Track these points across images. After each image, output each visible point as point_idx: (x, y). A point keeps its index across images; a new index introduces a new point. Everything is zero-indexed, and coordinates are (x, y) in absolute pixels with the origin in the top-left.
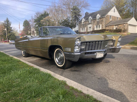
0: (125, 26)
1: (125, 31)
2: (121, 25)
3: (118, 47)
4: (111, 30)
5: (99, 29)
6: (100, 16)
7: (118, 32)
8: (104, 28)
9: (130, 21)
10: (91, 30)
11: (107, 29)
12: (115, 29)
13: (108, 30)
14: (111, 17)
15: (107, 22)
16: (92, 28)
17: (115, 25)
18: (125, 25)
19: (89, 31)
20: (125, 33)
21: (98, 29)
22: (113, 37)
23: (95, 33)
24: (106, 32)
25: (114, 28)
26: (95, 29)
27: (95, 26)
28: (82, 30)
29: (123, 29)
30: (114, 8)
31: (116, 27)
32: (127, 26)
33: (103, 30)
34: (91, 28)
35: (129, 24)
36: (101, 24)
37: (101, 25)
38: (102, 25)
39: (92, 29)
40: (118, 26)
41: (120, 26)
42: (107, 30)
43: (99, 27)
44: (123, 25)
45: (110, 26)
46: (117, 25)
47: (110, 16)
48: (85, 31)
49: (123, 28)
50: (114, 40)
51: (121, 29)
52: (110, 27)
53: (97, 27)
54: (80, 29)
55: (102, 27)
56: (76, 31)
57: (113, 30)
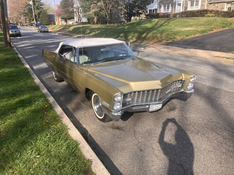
3: (188, 92)
4: (217, 11)
5: (197, 9)
7: (231, 17)
8: (206, 8)
10: (181, 11)
11: (210, 9)
12: (226, 10)
13: (214, 11)
16: (183, 6)
17: (228, 3)
19: (176, 12)
21: (195, 8)
23: (187, 16)
24: (208, 16)
25: (224, 8)
26: (189, 9)
27: (189, 3)
28: (165, 8)
31: (229, 5)
33: (204, 11)
34: (180, 5)
37: (200, 1)
38: (203, 2)
39: (183, 8)
42: (211, 12)
43: (197, 5)
45: (218, 3)
46: (230, 2)
48: (170, 11)
50: (184, 80)
52: (216, 5)
53: (192, 5)
54: (160, 7)
55: (202, 5)
56: (154, 10)
57: (222, 12)
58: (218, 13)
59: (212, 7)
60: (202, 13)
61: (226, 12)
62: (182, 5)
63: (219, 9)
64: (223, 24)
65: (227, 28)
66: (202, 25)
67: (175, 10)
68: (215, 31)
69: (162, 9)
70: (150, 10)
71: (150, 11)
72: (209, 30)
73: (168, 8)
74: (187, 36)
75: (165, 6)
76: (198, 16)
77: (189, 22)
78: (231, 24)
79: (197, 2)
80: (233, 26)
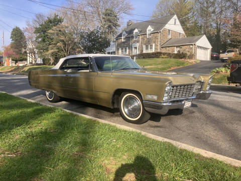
0: (192, 48)
2: (186, 46)
3: (207, 92)
4: (169, 54)
5: (151, 52)
6: (152, 30)
7: (181, 58)
8: (159, 51)
9: (199, 41)
10: (138, 53)
12: (176, 52)
13: (166, 53)
14: (169, 32)
15: (164, 41)
17: (177, 47)
18: (191, 46)
19: (133, 54)
20: (192, 61)
21: (149, 51)
22: (201, 77)
23: (144, 58)
24: (163, 58)
25: (174, 51)
26: (145, 52)
27: (144, 47)
28: (122, 51)
29: (188, 54)
30: (175, 17)
31: (178, 49)
32: (194, 50)
33: (158, 53)
34: (136, 49)
35: (199, 47)
36: (155, 42)
37: (154, 45)
38: (156, 46)
39: (139, 51)
40: (181, 48)
41: (184, 48)
42: (164, 54)
43: (151, 48)
44: (189, 46)
46: (179, 46)
47: (169, 30)
49: (189, 52)
50: (203, 81)
51: (186, 54)
52: (168, 48)
53: (147, 48)
54: (118, 49)
55: (156, 49)
57: (173, 54)
58: (170, 55)
59: (164, 51)
60: (157, 55)
61: (176, 54)
62: (138, 48)
63: (170, 52)
64: (177, 63)
65: (181, 66)
66: (160, 64)
67: (132, 53)
69: (120, 51)
72: (168, 68)
73: (126, 51)
75: (122, 49)
76: (153, 58)
77: (147, 62)
78: (183, 63)
79: (151, 46)
80: (186, 65)
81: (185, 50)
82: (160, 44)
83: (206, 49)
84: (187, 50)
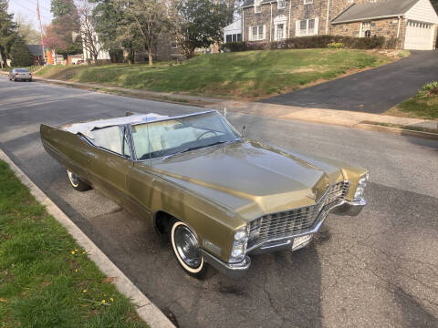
0: (395, 26)
1: (393, 43)
2: (384, 22)
3: (355, 204)
4: (348, 38)
5: (311, 34)
7: (372, 48)
8: (326, 32)
9: (412, 9)
10: (285, 37)
11: (335, 34)
12: (361, 35)
13: (341, 37)
15: (338, 10)
16: (287, 29)
17: (364, 22)
18: (395, 21)
19: (275, 39)
20: (394, 54)
21: (308, 33)
22: (344, 171)
23: (296, 47)
24: (333, 47)
25: (358, 32)
26: (299, 34)
27: (298, 23)
28: (254, 33)
29: (387, 37)
31: (367, 27)
32: (401, 28)
33: (324, 37)
34: (282, 28)
35: (410, 21)
36: (319, 14)
37: (317, 20)
38: (321, 21)
39: (287, 32)
40: (374, 25)
41: (379, 24)
42: (337, 39)
43: (312, 26)
44: (389, 21)
45: (347, 23)
46: (369, 21)
48: (264, 38)
49: (388, 33)
51: (382, 38)
52: (345, 27)
53: (303, 27)
54: (246, 30)
55: (321, 28)
56: (234, 36)
57: (355, 39)
58: (348, 42)
59: (337, 32)
60: (320, 42)
61: (362, 39)
62: (285, 26)
63: (350, 34)
64: (360, 60)
65: (368, 68)
66: (324, 63)
67: (273, 36)
68: (348, 73)
69: (251, 33)
70: (227, 36)
71: (229, 37)
72: (339, 73)
73: (261, 32)
74: (302, 83)
75: (255, 29)
76: (314, 47)
77: (301, 58)
78: (373, 61)
79: (312, 22)
80: (377, 64)
81: (381, 29)
82: (329, 19)
83: (427, 25)
84: (385, 29)
